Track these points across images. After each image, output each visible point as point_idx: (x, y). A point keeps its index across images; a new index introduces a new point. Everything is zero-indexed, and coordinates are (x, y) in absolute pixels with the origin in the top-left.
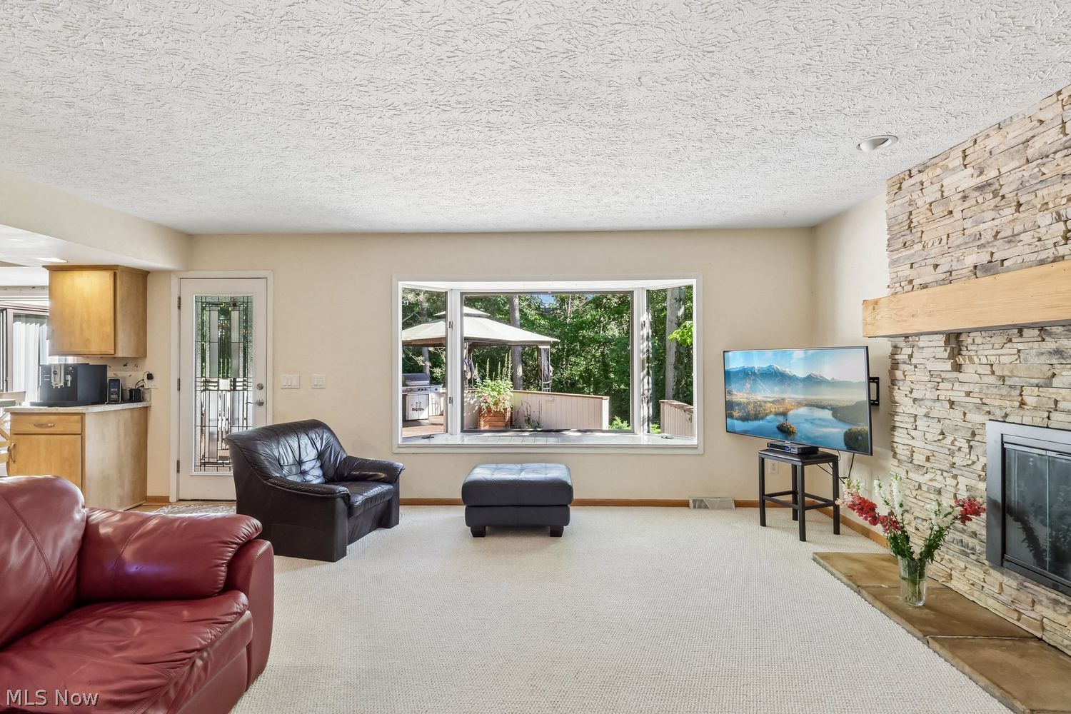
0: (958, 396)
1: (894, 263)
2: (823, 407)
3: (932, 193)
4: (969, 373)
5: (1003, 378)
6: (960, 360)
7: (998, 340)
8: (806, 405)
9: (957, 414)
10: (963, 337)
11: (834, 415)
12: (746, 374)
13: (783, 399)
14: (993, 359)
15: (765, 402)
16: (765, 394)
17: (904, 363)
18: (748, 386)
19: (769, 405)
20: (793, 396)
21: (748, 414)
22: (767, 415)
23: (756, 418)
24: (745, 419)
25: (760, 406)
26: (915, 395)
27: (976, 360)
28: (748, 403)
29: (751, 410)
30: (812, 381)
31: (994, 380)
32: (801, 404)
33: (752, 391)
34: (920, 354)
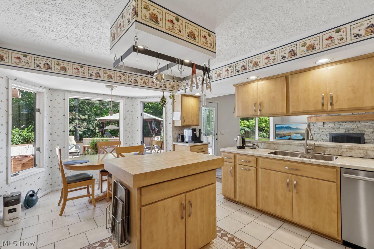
0: (324, 130)
2: (299, 134)
5: (332, 128)
6: (324, 125)
7: (331, 123)
8: (295, 134)
9: (324, 133)
10: (325, 123)
12: (280, 128)
13: (290, 133)
14: (330, 126)
15: (286, 133)
17: (312, 126)
18: (282, 130)
19: (287, 134)
20: (292, 132)
22: (286, 136)
23: (284, 137)
24: (281, 137)
25: (285, 134)
26: (315, 130)
27: (327, 126)
28: (282, 134)
29: (283, 135)
30: (297, 129)
31: (330, 128)
32: (294, 133)
33: (283, 131)
34: (316, 125)
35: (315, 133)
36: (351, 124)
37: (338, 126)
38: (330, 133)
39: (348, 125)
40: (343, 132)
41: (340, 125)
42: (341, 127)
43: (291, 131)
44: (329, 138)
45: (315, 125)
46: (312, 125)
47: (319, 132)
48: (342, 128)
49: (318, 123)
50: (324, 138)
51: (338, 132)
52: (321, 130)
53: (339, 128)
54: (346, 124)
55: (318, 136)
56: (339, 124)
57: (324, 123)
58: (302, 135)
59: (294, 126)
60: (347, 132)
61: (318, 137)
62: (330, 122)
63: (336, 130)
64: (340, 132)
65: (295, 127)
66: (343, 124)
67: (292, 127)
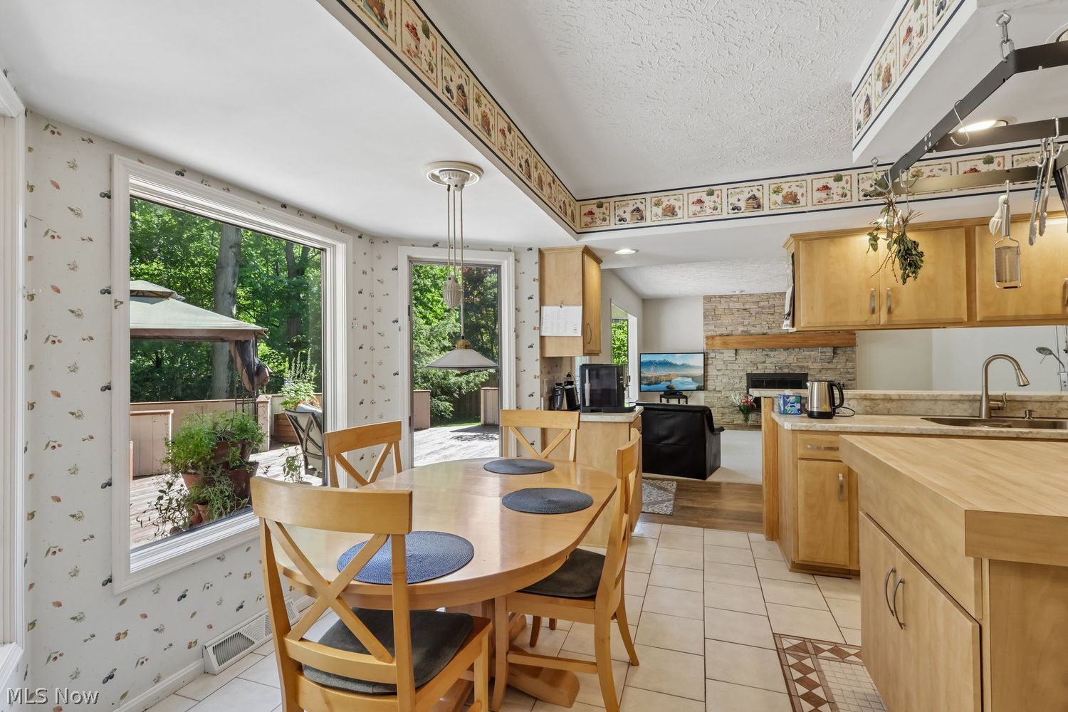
0: (736, 367)
1: (705, 325)
2: (688, 377)
3: (724, 306)
4: (739, 361)
5: (751, 362)
6: (737, 357)
7: (749, 352)
9: (735, 373)
10: (738, 350)
11: (693, 380)
12: (649, 364)
13: (670, 375)
14: (747, 357)
15: (660, 376)
16: (661, 373)
18: (652, 369)
19: (662, 378)
20: (674, 373)
21: (652, 382)
23: (656, 383)
24: (649, 384)
25: (658, 378)
26: (717, 368)
27: (742, 357)
28: (652, 377)
29: (653, 380)
30: (684, 366)
31: (749, 362)
32: (678, 376)
33: (655, 371)
34: (721, 355)
35: (718, 373)
36: (785, 353)
37: (762, 358)
38: (748, 375)
39: (781, 356)
40: (772, 371)
41: (767, 355)
42: (768, 360)
43: (672, 372)
44: (746, 384)
45: (718, 356)
46: (712, 355)
47: (726, 372)
48: (771, 363)
49: (725, 351)
50: (736, 386)
51: (762, 372)
52: (730, 366)
53: (764, 362)
54: (776, 353)
55: (724, 381)
56: (765, 353)
57: (736, 350)
58: (694, 379)
59: (678, 360)
60: (779, 371)
61: (726, 383)
62: (748, 349)
63: (760, 366)
64: (767, 371)
65: (679, 363)
66: (772, 354)
67: (673, 362)
